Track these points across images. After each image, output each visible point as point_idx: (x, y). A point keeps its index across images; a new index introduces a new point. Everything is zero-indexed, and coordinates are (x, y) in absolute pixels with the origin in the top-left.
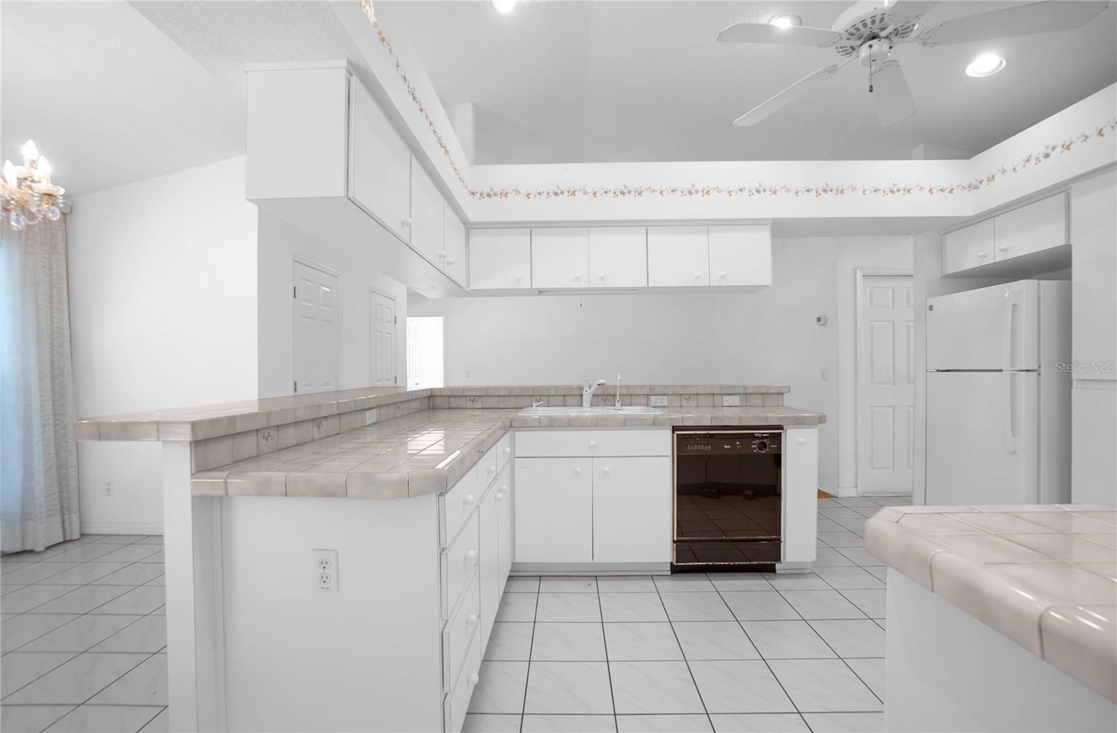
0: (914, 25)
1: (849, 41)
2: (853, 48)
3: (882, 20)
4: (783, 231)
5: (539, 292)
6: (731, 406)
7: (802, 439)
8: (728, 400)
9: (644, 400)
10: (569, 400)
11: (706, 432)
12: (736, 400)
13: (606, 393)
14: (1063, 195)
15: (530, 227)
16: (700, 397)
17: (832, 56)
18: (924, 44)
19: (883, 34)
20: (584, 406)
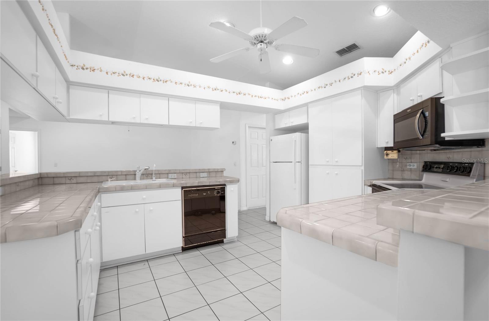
0: (274, 42)
1: (254, 41)
2: (255, 44)
3: (265, 37)
4: (224, 106)
5: (112, 123)
6: (203, 177)
7: (232, 189)
8: (202, 175)
9: (166, 176)
10: (128, 177)
11: (196, 188)
12: (205, 175)
13: (147, 173)
14: (306, 107)
15: (109, 89)
16: (190, 174)
17: (248, 44)
18: (276, 49)
19: (265, 42)
20: (137, 179)
